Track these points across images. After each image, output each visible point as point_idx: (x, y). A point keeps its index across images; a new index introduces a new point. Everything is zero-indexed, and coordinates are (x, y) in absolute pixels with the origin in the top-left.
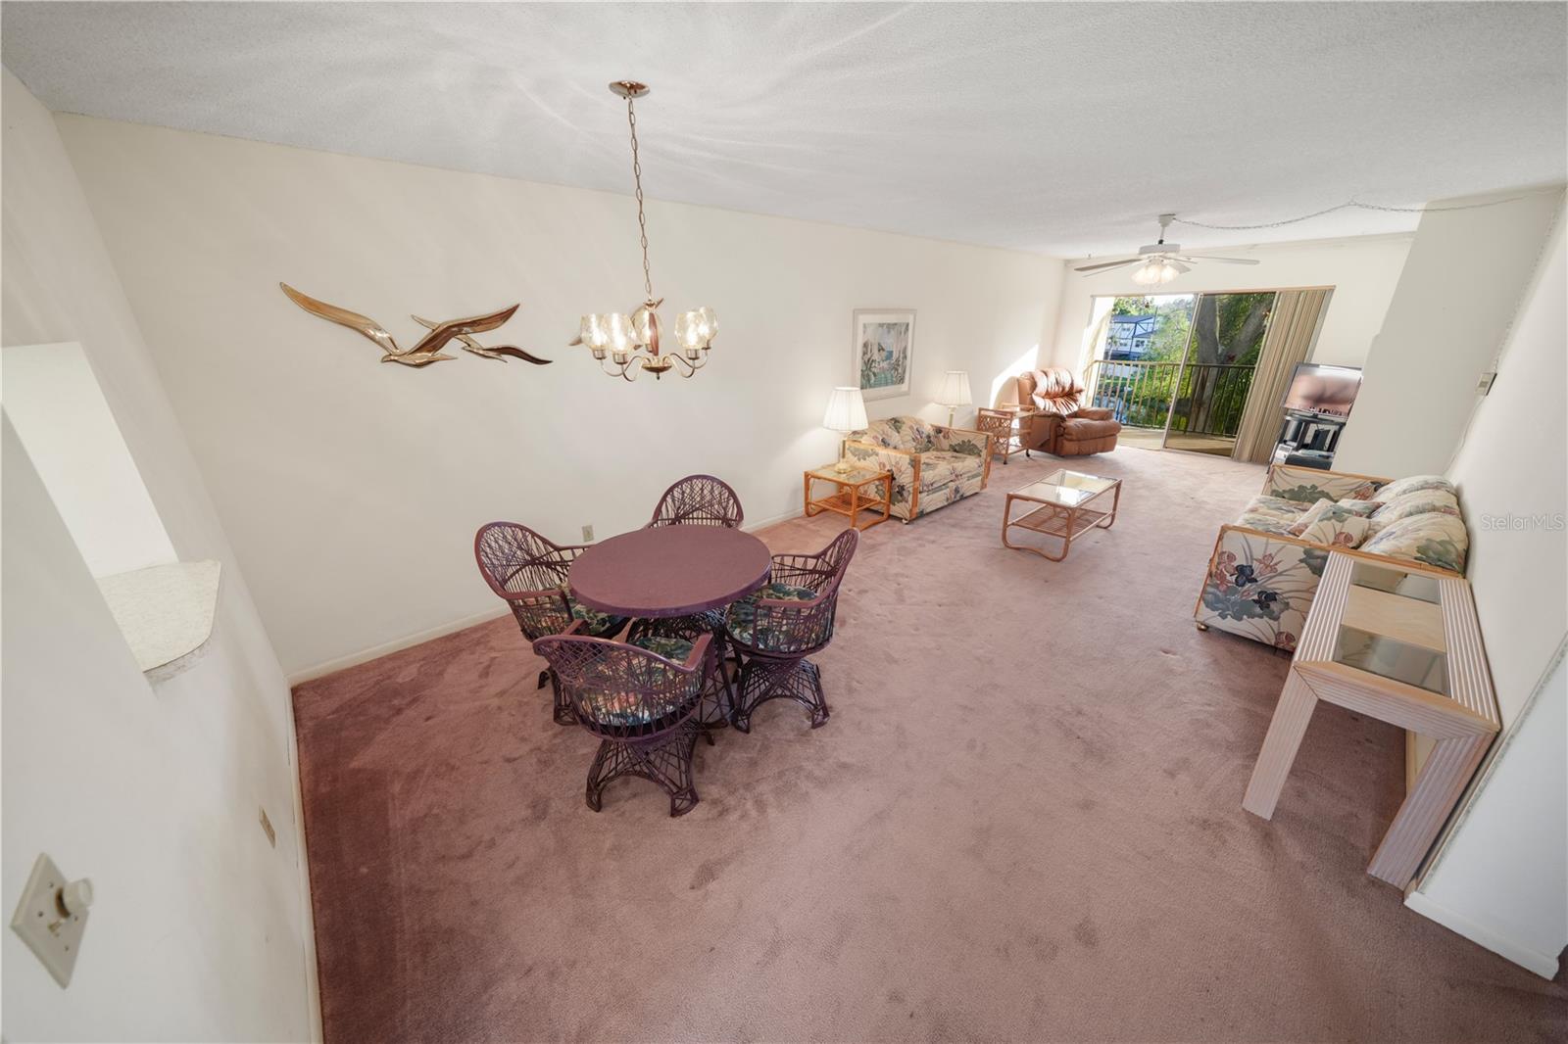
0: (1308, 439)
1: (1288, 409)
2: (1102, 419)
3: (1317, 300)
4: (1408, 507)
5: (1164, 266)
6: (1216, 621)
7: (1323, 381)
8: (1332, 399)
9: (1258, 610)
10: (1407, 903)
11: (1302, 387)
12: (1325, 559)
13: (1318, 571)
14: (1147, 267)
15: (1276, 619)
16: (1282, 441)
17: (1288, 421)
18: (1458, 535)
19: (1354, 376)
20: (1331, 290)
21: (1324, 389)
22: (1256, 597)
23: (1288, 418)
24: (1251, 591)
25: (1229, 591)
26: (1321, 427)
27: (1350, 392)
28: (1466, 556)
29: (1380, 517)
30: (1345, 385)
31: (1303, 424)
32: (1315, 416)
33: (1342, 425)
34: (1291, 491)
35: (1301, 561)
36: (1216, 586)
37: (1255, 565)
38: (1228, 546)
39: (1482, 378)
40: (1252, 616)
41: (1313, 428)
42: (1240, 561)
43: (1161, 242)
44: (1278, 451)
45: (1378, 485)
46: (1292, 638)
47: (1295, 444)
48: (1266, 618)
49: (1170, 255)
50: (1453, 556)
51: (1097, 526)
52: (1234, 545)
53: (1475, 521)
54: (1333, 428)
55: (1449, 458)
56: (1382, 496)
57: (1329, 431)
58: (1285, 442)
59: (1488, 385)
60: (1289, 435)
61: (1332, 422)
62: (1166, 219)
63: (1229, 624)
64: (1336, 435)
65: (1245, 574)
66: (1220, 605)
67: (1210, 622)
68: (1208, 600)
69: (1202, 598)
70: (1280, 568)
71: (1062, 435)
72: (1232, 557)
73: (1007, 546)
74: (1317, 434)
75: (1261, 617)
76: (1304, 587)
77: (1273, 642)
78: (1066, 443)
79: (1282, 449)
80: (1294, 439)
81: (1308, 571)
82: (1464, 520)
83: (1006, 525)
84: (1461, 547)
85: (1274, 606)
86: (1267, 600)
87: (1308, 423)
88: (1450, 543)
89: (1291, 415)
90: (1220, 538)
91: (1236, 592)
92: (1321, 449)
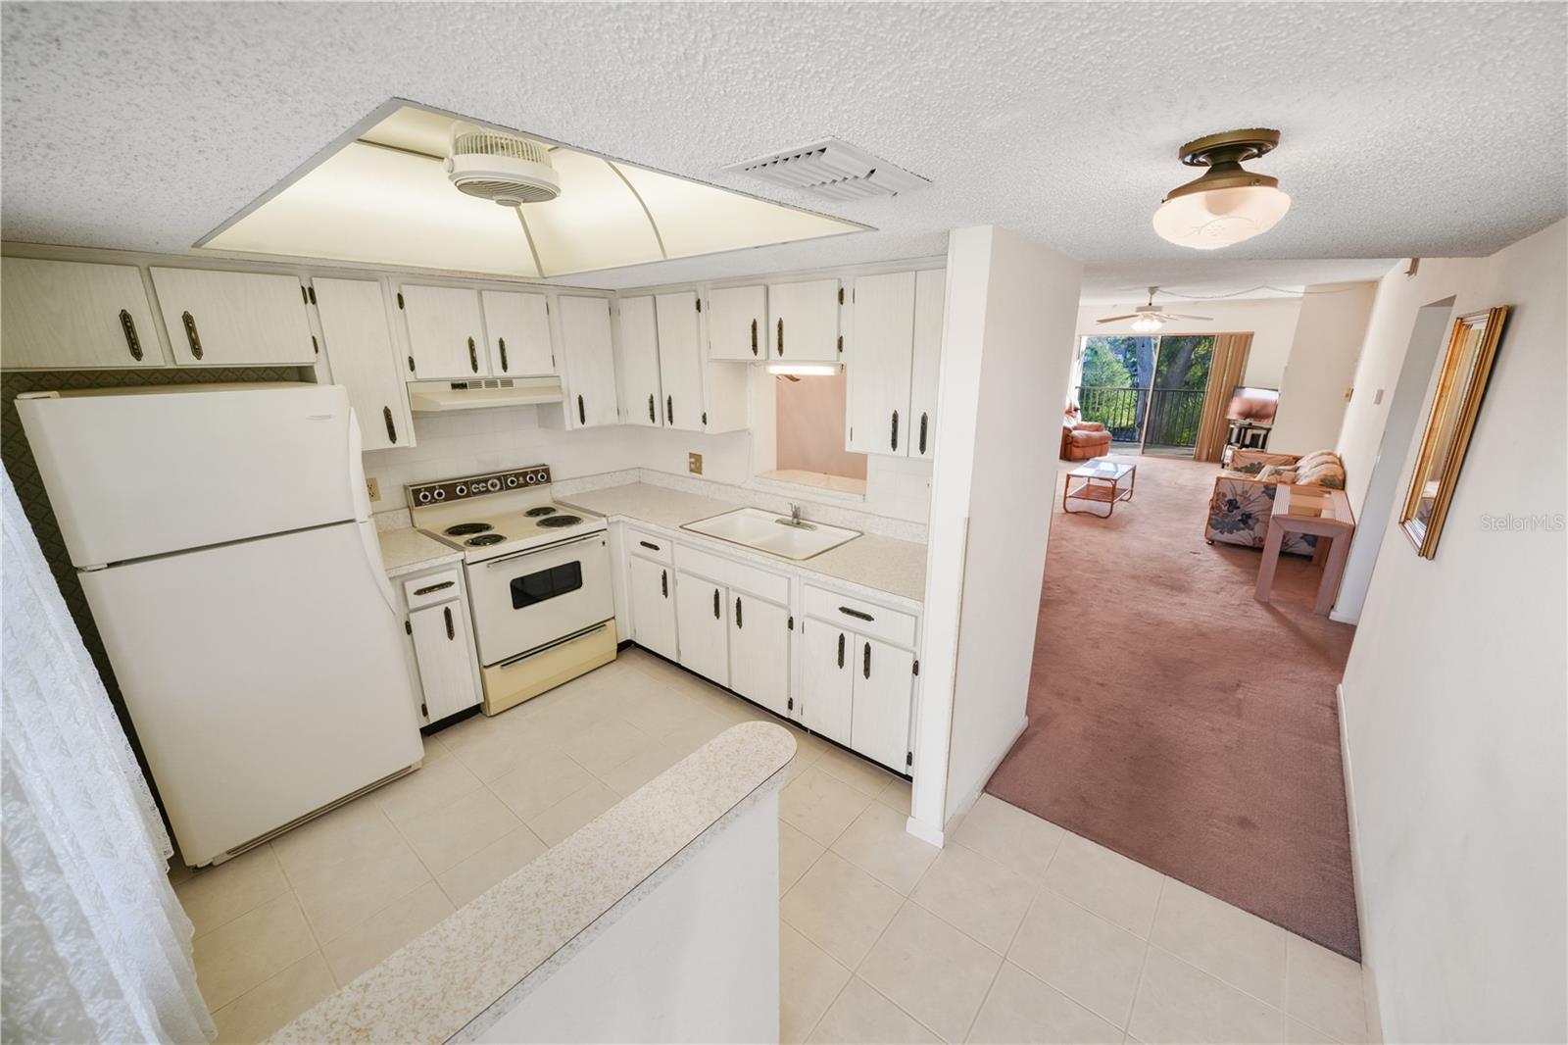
0: (1247, 442)
1: (1230, 420)
2: (1097, 430)
3: (1243, 342)
4: (1314, 463)
5: (1153, 320)
6: (1219, 537)
7: (1250, 402)
8: (1259, 413)
9: (1242, 526)
10: (1331, 618)
11: (1235, 408)
12: (1275, 489)
13: (1272, 497)
14: (1142, 320)
15: (1252, 529)
16: (1230, 443)
17: (1232, 429)
18: (1339, 471)
19: (1272, 396)
20: (1252, 335)
21: (1251, 409)
22: (1240, 518)
23: (1232, 426)
24: (1237, 515)
25: (1225, 516)
26: (1255, 432)
27: (1271, 410)
28: (1344, 482)
29: (1299, 472)
30: (1265, 405)
31: (1243, 429)
32: (1250, 424)
33: (1269, 430)
34: (1246, 467)
35: (1263, 492)
36: (1217, 514)
37: (1238, 498)
38: (1221, 490)
39: (1345, 392)
40: (1238, 530)
41: (1250, 433)
42: (1230, 497)
43: (1150, 304)
44: (1227, 451)
45: (1297, 459)
46: (1261, 540)
47: (1239, 445)
48: (1247, 530)
49: (1157, 313)
50: (1338, 482)
51: (1121, 500)
52: (1226, 489)
53: (1347, 466)
54: (1263, 432)
55: (1335, 441)
56: (1299, 464)
57: (1260, 435)
58: (1231, 444)
59: (1349, 396)
60: (1233, 440)
61: (1262, 428)
62: (1153, 290)
63: (1226, 537)
64: (1265, 437)
65: (1233, 504)
66: (1220, 526)
67: (1215, 538)
68: (1212, 523)
69: (1209, 523)
70: (1252, 498)
71: (1071, 443)
72: (1224, 495)
73: (1067, 512)
74: (1253, 436)
75: (1243, 529)
76: (1267, 507)
77: (1251, 544)
78: (1075, 449)
79: (1230, 449)
80: (1238, 441)
81: (1266, 497)
82: (1342, 467)
83: (1065, 498)
84: (1341, 478)
85: (1250, 522)
86: (1246, 519)
87: (1246, 429)
88: (1335, 476)
89: (1234, 424)
90: (1217, 484)
91: (1228, 516)
92: (1257, 447)
